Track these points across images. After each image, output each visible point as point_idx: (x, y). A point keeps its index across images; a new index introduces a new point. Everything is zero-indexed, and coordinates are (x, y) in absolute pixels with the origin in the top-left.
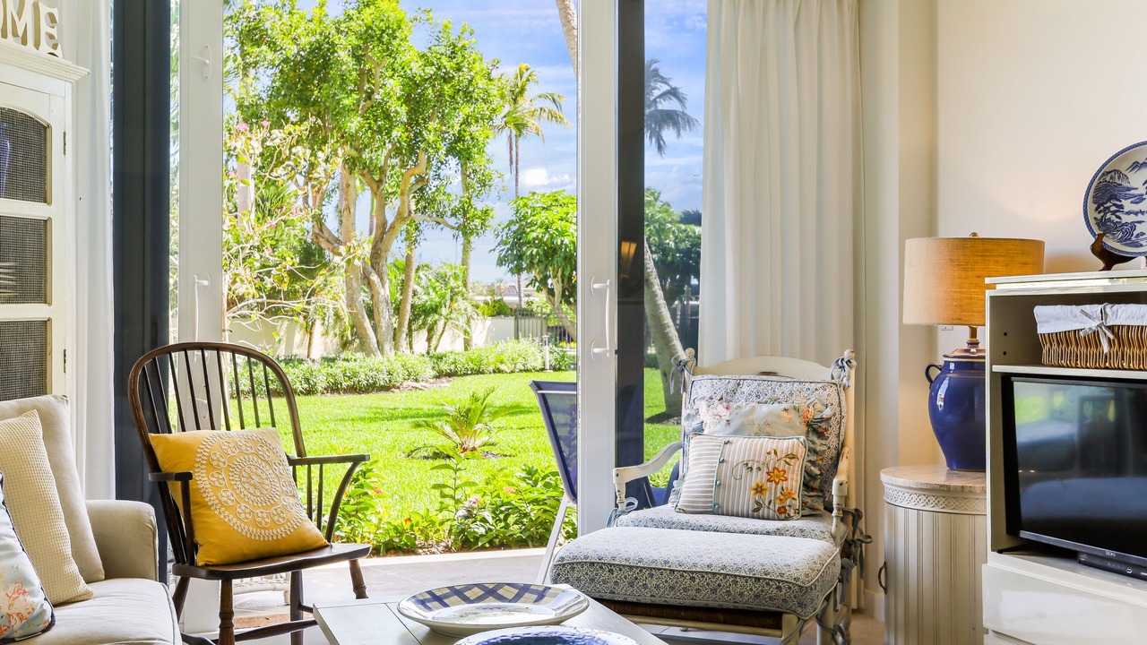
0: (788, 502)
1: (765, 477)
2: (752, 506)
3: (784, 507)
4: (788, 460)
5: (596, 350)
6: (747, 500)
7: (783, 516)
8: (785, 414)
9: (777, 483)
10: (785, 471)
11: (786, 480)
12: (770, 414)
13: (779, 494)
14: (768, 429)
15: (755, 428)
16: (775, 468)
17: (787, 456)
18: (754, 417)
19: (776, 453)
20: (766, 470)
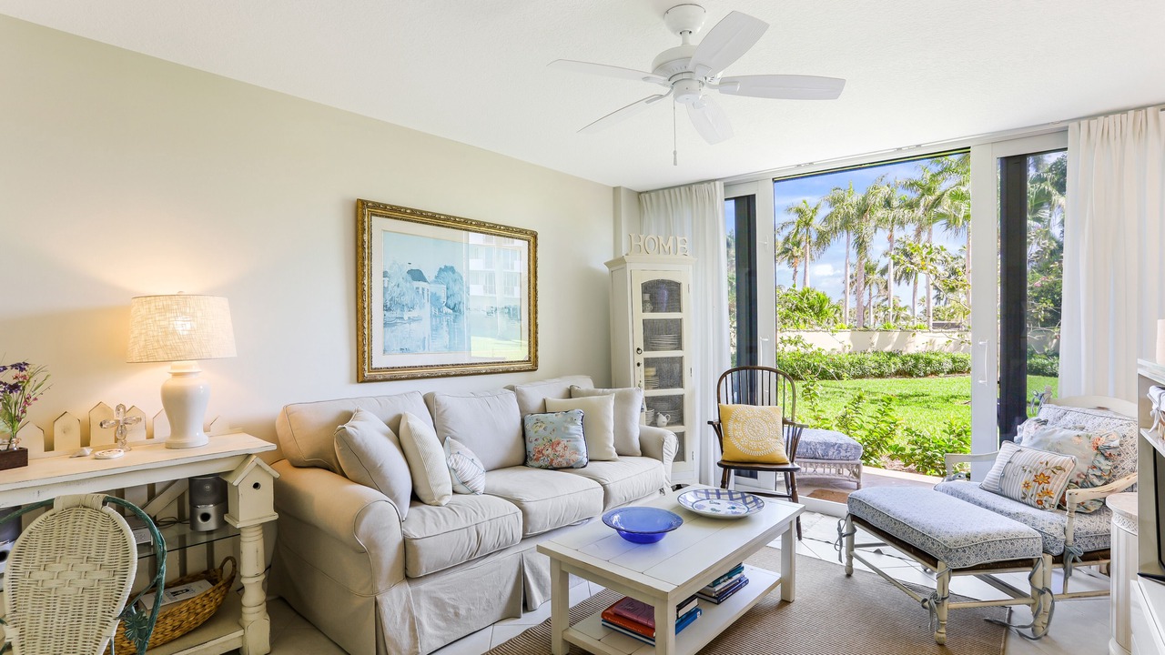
0: (1045, 498)
1: (1033, 477)
2: (1021, 495)
3: (1041, 501)
4: (1055, 470)
5: (980, 382)
6: (1017, 490)
7: (1040, 506)
8: (1077, 439)
9: (1040, 484)
10: (1049, 477)
11: (1049, 483)
12: (1064, 437)
13: (1039, 491)
14: (1059, 447)
15: (1049, 445)
16: (1042, 473)
17: (1055, 467)
18: (1051, 437)
19: (1047, 464)
20: (1035, 473)
